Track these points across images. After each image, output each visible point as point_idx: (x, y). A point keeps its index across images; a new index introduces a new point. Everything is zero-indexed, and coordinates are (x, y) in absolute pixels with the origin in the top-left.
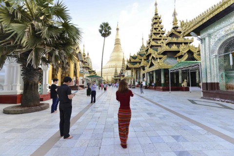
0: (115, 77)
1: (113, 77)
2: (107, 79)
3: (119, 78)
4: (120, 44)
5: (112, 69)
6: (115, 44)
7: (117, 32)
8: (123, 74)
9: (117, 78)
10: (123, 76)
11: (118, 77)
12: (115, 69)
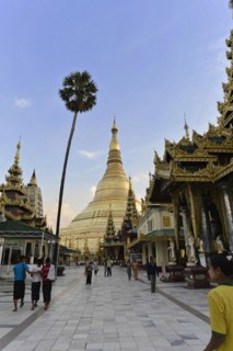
0: (107, 240)
1: (102, 240)
2: (86, 248)
3: (118, 243)
4: (120, 162)
5: (99, 220)
6: (109, 162)
7: (114, 137)
8: (133, 230)
9: (113, 244)
10: (134, 236)
11: (116, 240)
12: (106, 220)
